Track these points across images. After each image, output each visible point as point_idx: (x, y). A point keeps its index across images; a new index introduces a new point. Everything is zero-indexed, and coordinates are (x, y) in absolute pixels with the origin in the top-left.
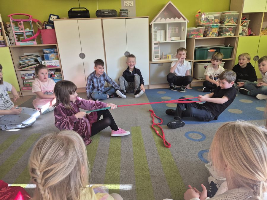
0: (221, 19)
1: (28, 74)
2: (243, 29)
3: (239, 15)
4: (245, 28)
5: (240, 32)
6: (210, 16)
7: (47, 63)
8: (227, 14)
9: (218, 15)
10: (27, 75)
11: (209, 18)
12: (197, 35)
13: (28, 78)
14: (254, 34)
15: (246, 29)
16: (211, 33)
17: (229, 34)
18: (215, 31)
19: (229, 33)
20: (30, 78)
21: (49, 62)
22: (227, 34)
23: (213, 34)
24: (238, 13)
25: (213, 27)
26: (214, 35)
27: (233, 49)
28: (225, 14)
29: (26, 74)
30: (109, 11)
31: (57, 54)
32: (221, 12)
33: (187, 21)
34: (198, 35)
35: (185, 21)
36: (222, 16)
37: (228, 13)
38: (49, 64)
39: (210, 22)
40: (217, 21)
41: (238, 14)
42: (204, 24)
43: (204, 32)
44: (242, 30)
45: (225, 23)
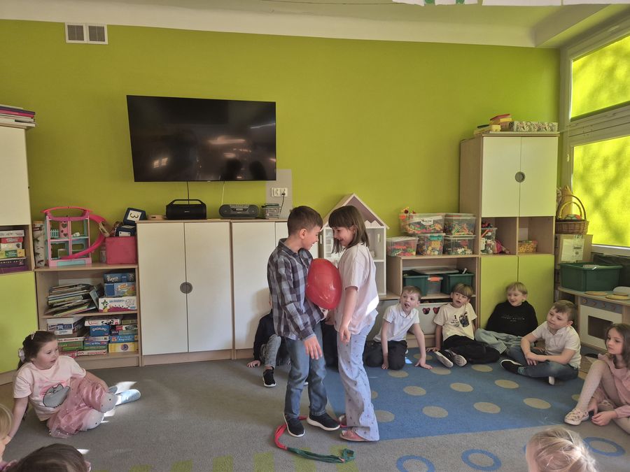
0: (445, 224)
1: (62, 324)
2: (486, 242)
3: (476, 220)
4: (489, 241)
5: (482, 247)
6: (426, 219)
7: (111, 302)
8: (454, 218)
9: (439, 217)
10: (62, 327)
11: (424, 223)
12: (405, 252)
13: (63, 334)
14: (507, 252)
15: (492, 242)
16: (430, 248)
17: (462, 252)
18: (437, 245)
19: (463, 249)
20: (65, 334)
21: (115, 301)
22: (460, 251)
23: (434, 251)
24: (474, 216)
25: (432, 239)
26: (436, 253)
27: (473, 277)
28: (451, 218)
29: (59, 325)
30: (245, 207)
31: (135, 285)
32: (444, 214)
33: (385, 227)
34: (407, 251)
35: (382, 227)
36: (446, 220)
37: (456, 217)
39: (426, 228)
40: (439, 227)
41: (474, 218)
42: (416, 232)
43: (418, 245)
44: (485, 244)
45: (453, 232)
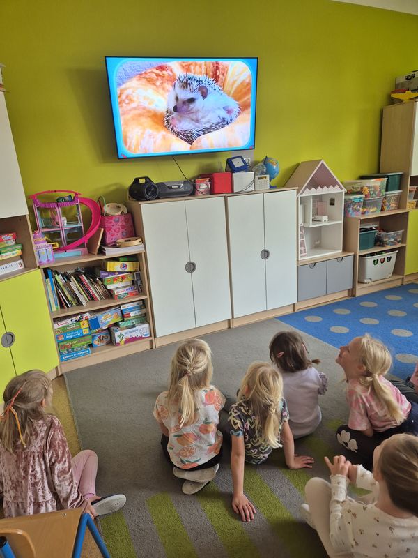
7: (126, 333)
21: (130, 332)
33: (344, 191)
38: (129, 336)
